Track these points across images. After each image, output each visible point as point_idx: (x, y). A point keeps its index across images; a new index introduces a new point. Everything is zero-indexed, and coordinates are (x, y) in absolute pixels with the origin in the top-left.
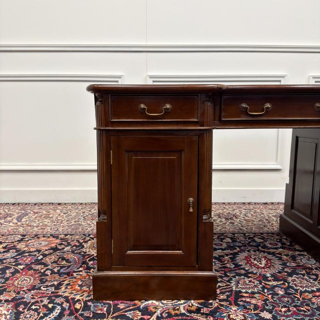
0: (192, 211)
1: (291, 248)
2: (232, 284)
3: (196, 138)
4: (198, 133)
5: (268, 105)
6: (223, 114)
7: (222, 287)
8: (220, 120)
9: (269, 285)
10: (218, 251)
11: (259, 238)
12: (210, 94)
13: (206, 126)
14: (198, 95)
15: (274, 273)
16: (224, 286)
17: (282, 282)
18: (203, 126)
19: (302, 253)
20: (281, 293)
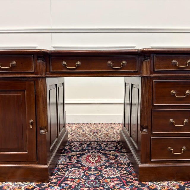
0: (31, 127)
1: (119, 151)
2: (66, 173)
3: (33, 82)
4: (34, 79)
5: (79, 63)
6: (51, 68)
7: (59, 174)
8: (50, 72)
9: (89, 173)
10: (74, 152)
11: (104, 144)
12: (42, 55)
13: (39, 75)
14: (32, 56)
15: (97, 166)
16: (60, 174)
17: (98, 172)
18: (37, 75)
19: (124, 154)
20: (92, 179)
